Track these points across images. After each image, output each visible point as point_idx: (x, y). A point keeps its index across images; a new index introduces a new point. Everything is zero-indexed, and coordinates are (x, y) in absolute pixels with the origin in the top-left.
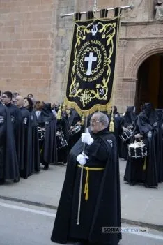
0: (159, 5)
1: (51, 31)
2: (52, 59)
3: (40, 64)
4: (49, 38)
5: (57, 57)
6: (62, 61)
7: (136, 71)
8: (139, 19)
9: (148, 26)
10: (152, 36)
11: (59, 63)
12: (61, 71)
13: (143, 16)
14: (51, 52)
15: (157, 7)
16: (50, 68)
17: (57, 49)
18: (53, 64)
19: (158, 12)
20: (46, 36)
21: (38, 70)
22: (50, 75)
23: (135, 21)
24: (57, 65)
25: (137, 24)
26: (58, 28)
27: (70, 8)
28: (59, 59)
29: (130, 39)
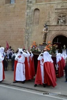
0: (60, 20)
1: (24, 27)
2: (24, 36)
3: (20, 38)
4: (23, 30)
5: (26, 36)
6: (28, 37)
7: (52, 41)
8: (53, 24)
9: (56, 27)
10: (57, 30)
11: (27, 38)
12: (27, 40)
13: (55, 23)
14: (24, 34)
15: (59, 21)
16: (24, 39)
17: (26, 33)
18: (25, 38)
19: (60, 22)
20: (22, 29)
21: (19, 40)
22: (23, 42)
23: (52, 25)
24: (26, 38)
25: (53, 26)
26: (26, 26)
27: (30, 20)
28: (27, 36)
29: (50, 30)
